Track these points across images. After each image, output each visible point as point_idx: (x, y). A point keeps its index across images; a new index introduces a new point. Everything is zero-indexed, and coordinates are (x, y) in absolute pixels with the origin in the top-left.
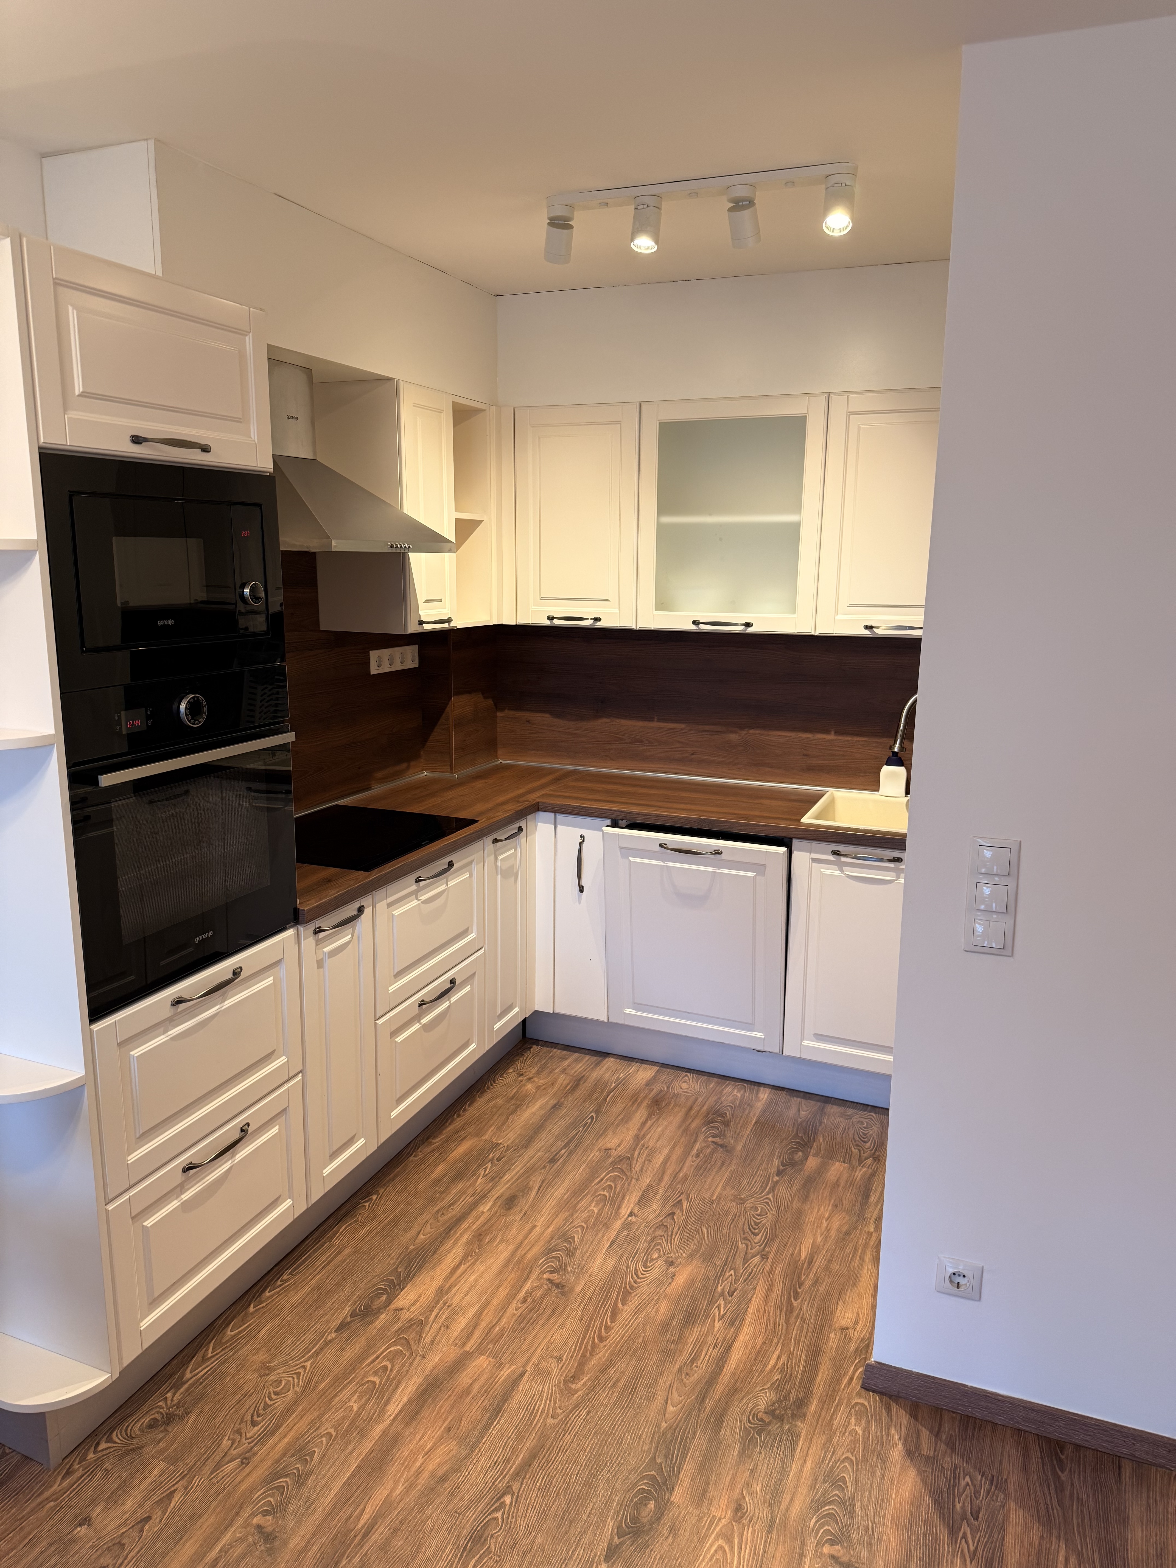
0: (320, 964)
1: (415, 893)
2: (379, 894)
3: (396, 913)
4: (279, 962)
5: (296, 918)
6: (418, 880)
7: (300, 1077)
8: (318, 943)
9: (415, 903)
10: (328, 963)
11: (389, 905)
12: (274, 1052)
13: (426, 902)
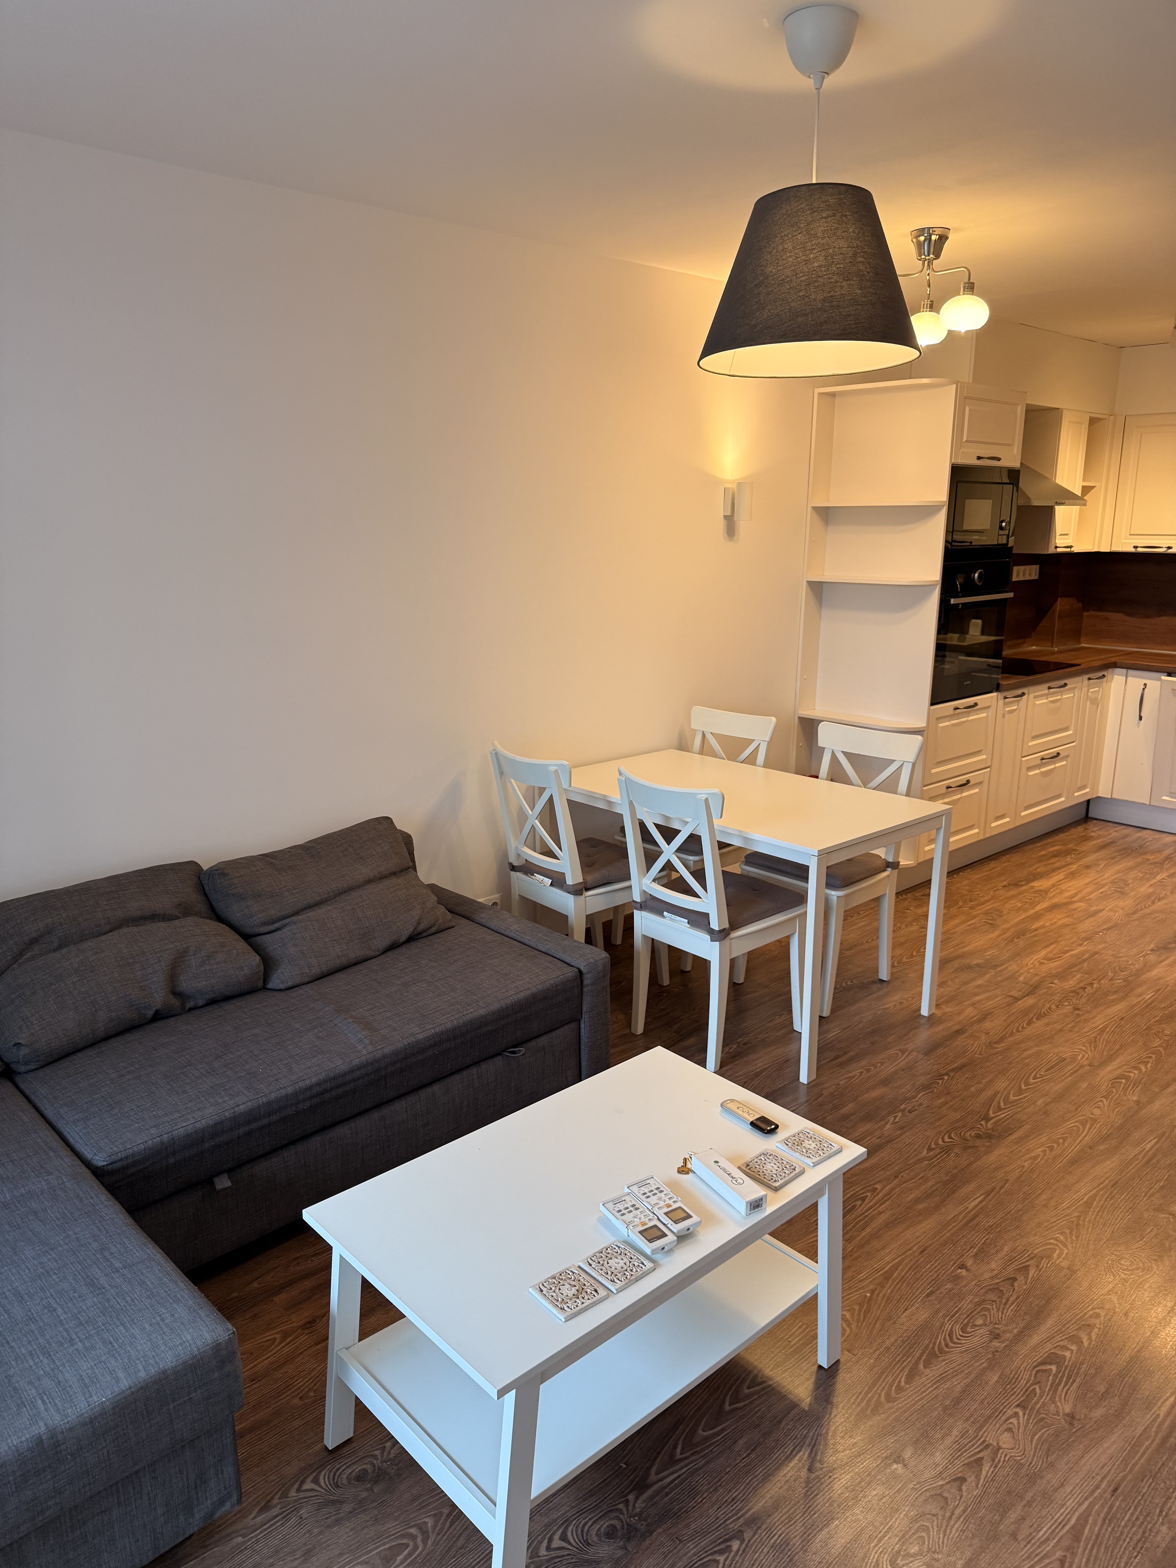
0: (1004, 716)
1: (1046, 695)
2: (1032, 689)
3: (1037, 703)
4: (989, 707)
5: (998, 688)
6: (1050, 688)
7: (989, 769)
8: (1005, 704)
9: (1046, 701)
10: (1007, 716)
11: (1035, 697)
12: (981, 751)
13: (1052, 702)
